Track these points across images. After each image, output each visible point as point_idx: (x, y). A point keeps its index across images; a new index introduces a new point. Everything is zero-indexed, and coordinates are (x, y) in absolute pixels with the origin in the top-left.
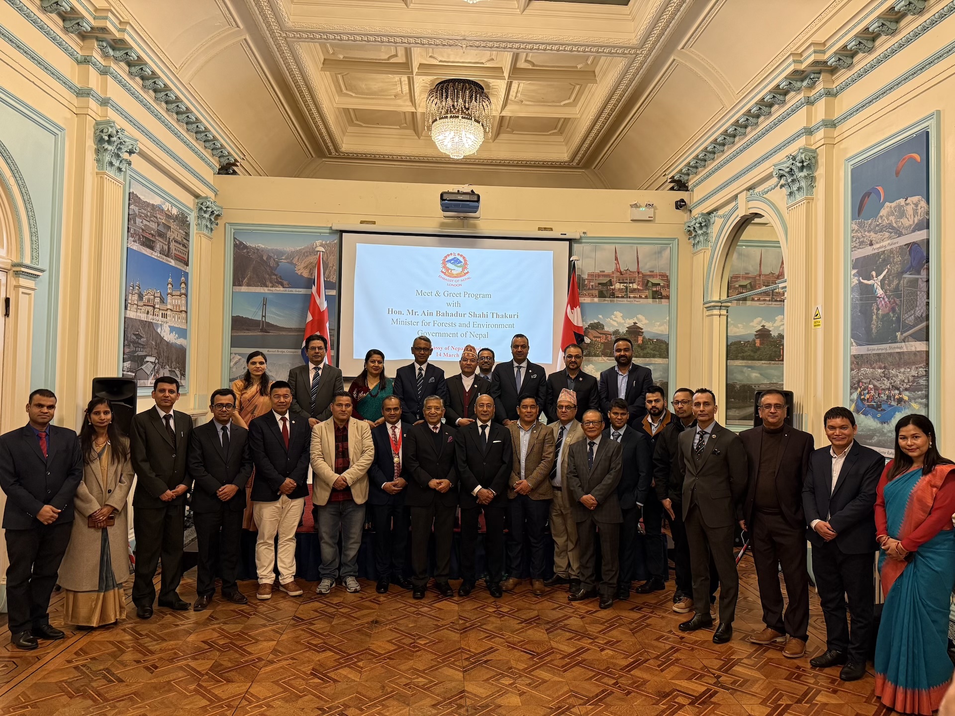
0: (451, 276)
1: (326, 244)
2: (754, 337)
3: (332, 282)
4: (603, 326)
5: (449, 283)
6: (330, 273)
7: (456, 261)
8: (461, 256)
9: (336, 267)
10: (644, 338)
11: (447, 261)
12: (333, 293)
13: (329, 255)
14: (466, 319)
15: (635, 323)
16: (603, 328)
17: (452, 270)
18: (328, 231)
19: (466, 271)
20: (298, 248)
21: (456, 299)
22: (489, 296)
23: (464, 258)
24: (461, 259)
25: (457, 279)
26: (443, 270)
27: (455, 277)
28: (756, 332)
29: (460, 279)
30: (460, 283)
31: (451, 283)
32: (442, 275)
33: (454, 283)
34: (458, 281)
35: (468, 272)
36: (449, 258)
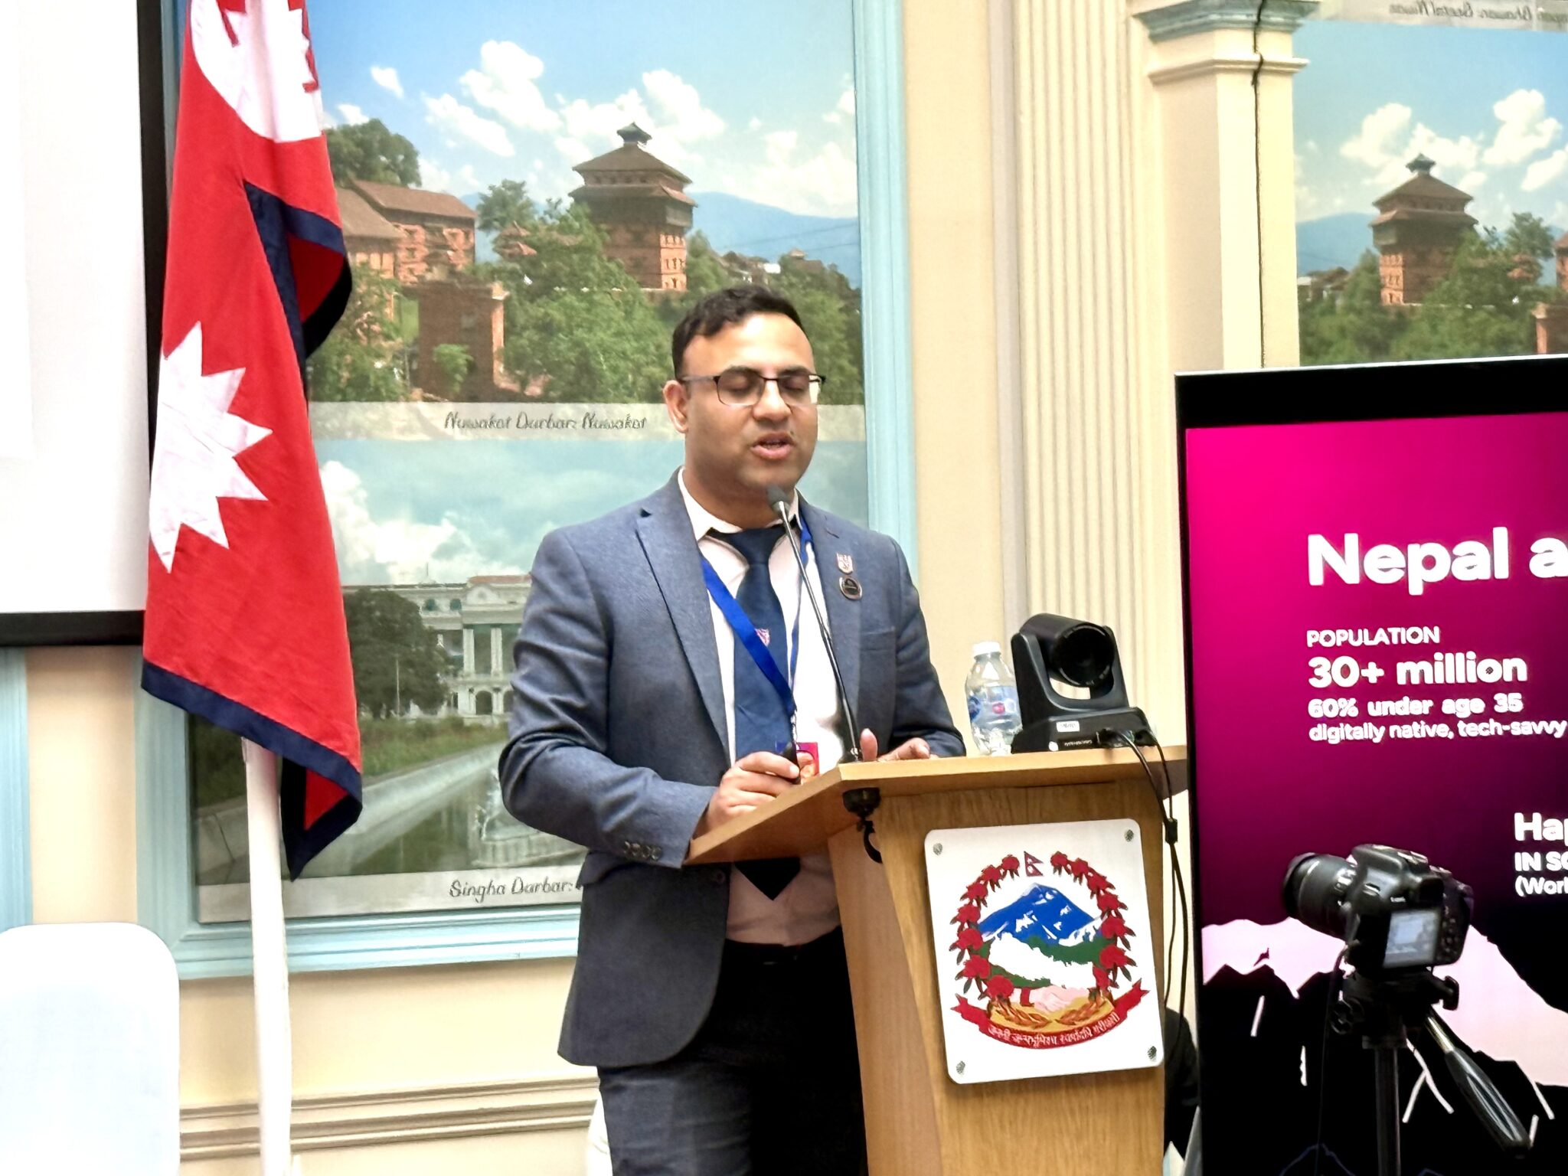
2: (1366, 242)
4: (410, 154)
10: (697, 251)
15: (633, 136)
16: (407, 173)
28: (1383, 204)
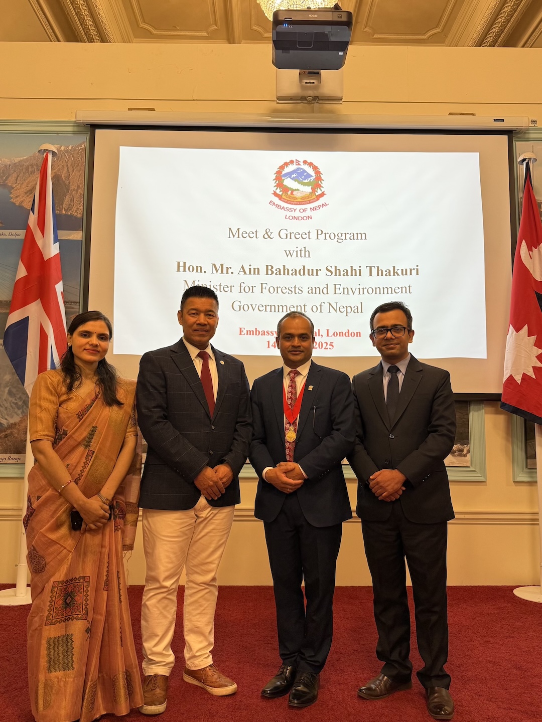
0: (292, 200)
1: (67, 151)
3: (76, 218)
5: (288, 214)
6: (72, 200)
7: (299, 175)
8: (311, 164)
9: (83, 191)
11: (286, 175)
12: (78, 235)
13: (71, 170)
14: (321, 280)
17: (293, 191)
18: (70, 129)
19: (319, 192)
20: (17, 160)
21: (301, 244)
22: (364, 236)
23: (315, 168)
24: (310, 171)
25: (303, 207)
26: (278, 191)
27: (300, 203)
29: (308, 206)
30: (308, 213)
31: (293, 214)
32: (276, 200)
33: (297, 214)
34: (305, 210)
35: (323, 194)
36: (287, 170)
